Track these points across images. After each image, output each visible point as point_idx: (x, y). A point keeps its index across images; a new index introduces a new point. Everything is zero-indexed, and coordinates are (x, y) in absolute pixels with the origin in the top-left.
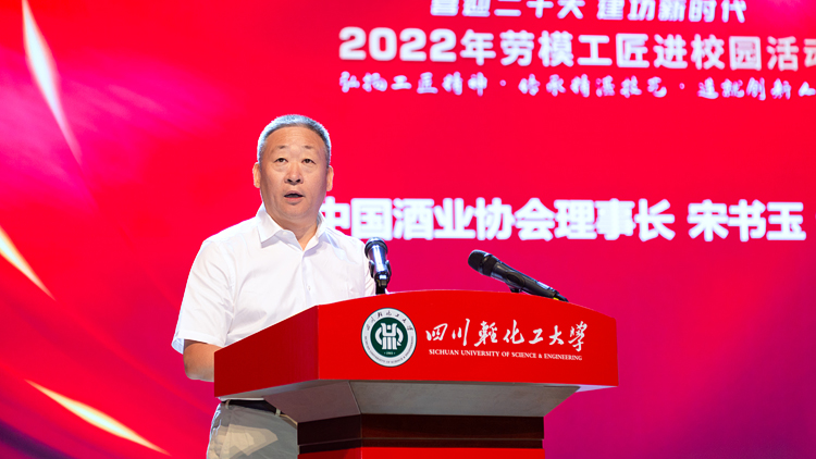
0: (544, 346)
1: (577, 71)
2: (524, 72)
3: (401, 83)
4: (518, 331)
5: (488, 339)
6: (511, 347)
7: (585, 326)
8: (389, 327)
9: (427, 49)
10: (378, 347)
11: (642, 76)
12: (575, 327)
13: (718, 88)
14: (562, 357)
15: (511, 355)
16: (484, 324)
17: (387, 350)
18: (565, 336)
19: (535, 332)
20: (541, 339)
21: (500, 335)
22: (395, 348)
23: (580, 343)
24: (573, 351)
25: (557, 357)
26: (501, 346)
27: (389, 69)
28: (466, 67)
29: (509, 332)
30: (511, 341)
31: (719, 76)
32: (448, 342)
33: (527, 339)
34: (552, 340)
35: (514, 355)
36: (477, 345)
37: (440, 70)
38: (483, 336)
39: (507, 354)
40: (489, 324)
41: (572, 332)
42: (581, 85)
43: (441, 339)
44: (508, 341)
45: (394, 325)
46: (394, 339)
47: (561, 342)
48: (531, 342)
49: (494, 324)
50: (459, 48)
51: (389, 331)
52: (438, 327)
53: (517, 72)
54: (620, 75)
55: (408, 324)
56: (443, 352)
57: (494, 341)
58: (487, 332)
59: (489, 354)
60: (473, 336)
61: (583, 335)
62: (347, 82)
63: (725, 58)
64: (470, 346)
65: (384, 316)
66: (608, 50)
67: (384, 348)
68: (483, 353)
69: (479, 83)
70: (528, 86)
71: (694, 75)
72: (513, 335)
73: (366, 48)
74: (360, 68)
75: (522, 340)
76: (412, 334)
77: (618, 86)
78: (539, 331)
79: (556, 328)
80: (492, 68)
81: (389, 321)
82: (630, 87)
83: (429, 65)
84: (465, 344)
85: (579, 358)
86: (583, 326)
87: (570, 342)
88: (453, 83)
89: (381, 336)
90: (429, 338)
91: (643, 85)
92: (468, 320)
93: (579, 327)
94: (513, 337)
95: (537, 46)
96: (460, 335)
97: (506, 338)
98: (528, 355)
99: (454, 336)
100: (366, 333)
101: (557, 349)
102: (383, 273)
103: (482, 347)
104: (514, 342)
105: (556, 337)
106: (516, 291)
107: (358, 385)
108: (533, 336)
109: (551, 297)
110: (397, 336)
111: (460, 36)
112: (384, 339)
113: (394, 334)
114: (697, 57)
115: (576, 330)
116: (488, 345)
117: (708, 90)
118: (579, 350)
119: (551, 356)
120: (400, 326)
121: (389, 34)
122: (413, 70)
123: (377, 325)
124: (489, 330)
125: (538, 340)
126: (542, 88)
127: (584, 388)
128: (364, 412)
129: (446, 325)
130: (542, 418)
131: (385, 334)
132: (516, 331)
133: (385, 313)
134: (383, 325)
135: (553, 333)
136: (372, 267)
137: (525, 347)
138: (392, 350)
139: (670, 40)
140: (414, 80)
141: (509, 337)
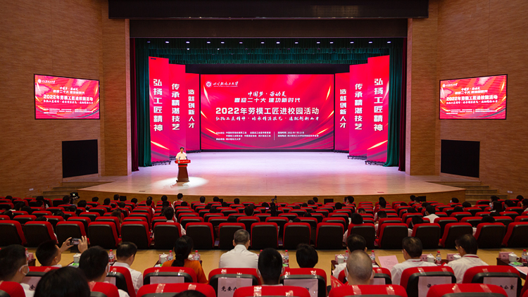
1: (264, 115)
2: (253, 116)
3: (228, 118)
9: (234, 110)
11: (277, 116)
13: (293, 119)
27: (226, 116)
28: (241, 115)
31: (293, 116)
37: (236, 116)
42: (265, 118)
50: (240, 111)
53: (252, 116)
54: (273, 116)
62: (217, 119)
63: (295, 112)
66: (270, 111)
69: (244, 118)
70: (254, 119)
71: (288, 116)
73: (221, 111)
74: (220, 116)
77: (272, 118)
80: (246, 115)
82: (275, 119)
83: (234, 115)
88: (239, 118)
91: (277, 118)
95: (256, 110)
111: (240, 109)
114: (289, 112)
117: (291, 119)
121: (226, 109)
122: (230, 116)
126: (257, 119)
139: (284, 109)
140: (231, 118)
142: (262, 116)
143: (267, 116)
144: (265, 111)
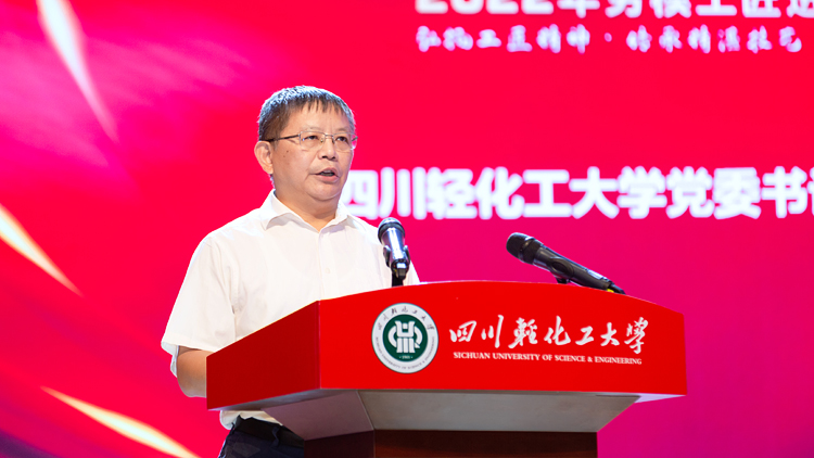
0: (595, 348)
1: (696, 21)
2: (633, 24)
3: (488, 39)
4: (562, 329)
5: (526, 339)
6: (553, 349)
7: (646, 323)
8: (405, 326)
10: (391, 350)
11: (773, 27)
12: (633, 324)
14: (617, 360)
15: (554, 358)
16: (520, 321)
17: (403, 354)
18: (621, 336)
19: (583, 330)
20: (592, 339)
21: (541, 334)
22: (412, 351)
23: (639, 344)
24: (630, 353)
25: (611, 360)
26: (542, 347)
27: (474, 23)
28: (565, 20)
29: (551, 331)
30: (553, 341)
32: (477, 344)
33: (573, 340)
34: (604, 340)
35: (558, 358)
36: (512, 346)
37: (534, 24)
38: (519, 335)
39: (549, 357)
40: (527, 321)
41: (630, 330)
42: (700, 38)
43: (468, 339)
44: (550, 342)
45: (412, 323)
46: (412, 340)
47: (616, 343)
48: (579, 343)
49: (533, 321)
51: (405, 331)
52: (464, 326)
53: (625, 24)
54: (745, 25)
55: (428, 321)
56: (471, 355)
57: (533, 341)
58: (525, 331)
59: (526, 357)
60: (508, 336)
61: (643, 334)
62: (426, 39)
64: (504, 348)
65: (399, 312)
67: (399, 350)
68: (520, 357)
69: (580, 37)
70: (638, 40)
72: (556, 334)
74: (439, 23)
75: (568, 340)
76: (433, 334)
77: (743, 38)
78: (588, 330)
79: (609, 325)
80: (595, 20)
81: (405, 319)
82: (758, 40)
83: (520, 18)
84: (497, 345)
85: (638, 361)
86: (643, 323)
87: (627, 342)
88: (549, 38)
89: (396, 337)
90: (454, 339)
91: (773, 37)
92: (501, 318)
93: (638, 324)
94: (556, 337)
96: (491, 335)
97: (548, 339)
98: (575, 358)
99: (484, 336)
100: (377, 334)
101: (610, 350)
102: (401, 261)
103: (518, 349)
104: (558, 343)
105: (609, 337)
106: (564, 281)
107: (370, 394)
108: (581, 336)
109: (604, 288)
110: (415, 337)
112: (399, 340)
113: (411, 334)
115: (634, 328)
116: (526, 347)
118: (638, 352)
119: (603, 360)
120: (419, 324)
123: (391, 324)
124: (527, 328)
125: (587, 340)
126: (655, 42)
127: (645, 397)
128: (378, 427)
129: (475, 323)
130: (595, 434)
131: (400, 334)
132: (559, 330)
133: (401, 308)
134: (398, 323)
135: (605, 332)
136: (388, 255)
137: (571, 349)
138: (408, 354)
140: (504, 35)
141: (551, 337)
143: (716, 25)
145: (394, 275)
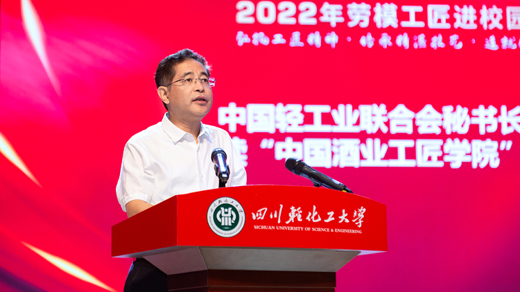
0: (335, 224)
1: (401, 30)
2: (364, 32)
3: (278, 39)
4: (316, 213)
5: (296, 219)
6: (311, 224)
7: (364, 210)
8: (226, 210)
9: (296, 16)
10: (218, 224)
11: (446, 34)
12: (357, 210)
13: (499, 42)
14: (348, 231)
15: (311, 229)
16: (292, 208)
17: (225, 226)
18: (350, 217)
19: (329, 214)
20: (333, 219)
21: (304, 216)
22: (230, 224)
23: (360, 222)
24: (355, 227)
25: (344, 231)
26: (305, 223)
27: (270, 30)
28: (324, 28)
29: (310, 214)
30: (311, 220)
31: (499, 34)
32: (267, 221)
33: (323, 219)
34: (341, 219)
35: (314, 229)
36: (287, 223)
37: (305, 30)
38: (292, 216)
39: (309, 229)
40: (296, 208)
41: (355, 214)
42: (403, 40)
43: (262, 218)
44: (309, 220)
45: (230, 209)
46: (230, 218)
47: (347, 221)
48: (326, 221)
49: (299, 208)
50: (318, 15)
51: (226, 213)
52: (260, 211)
53: (359, 31)
54: (430, 33)
55: (239, 208)
56: (264, 227)
57: (300, 220)
58: (295, 214)
59: (296, 229)
60: (285, 216)
61: (363, 216)
62: (242, 39)
63: (503, 21)
64: (283, 224)
65: (223, 202)
66: (422, 16)
67: (223, 224)
68: (292, 228)
69: (332, 39)
70: (367, 41)
71: (481, 33)
72: (313, 216)
73: (254, 15)
74: (250, 29)
75: (319, 219)
76: (242, 215)
77: (429, 41)
78: (331, 213)
79: (344, 211)
80: (342, 29)
81: (226, 206)
82: (437, 42)
83: (297, 27)
84: (279, 222)
85: (360, 232)
86: (363, 210)
87: (354, 221)
88: (314, 39)
89: (221, 216)
90: (254, 218)
91: (446, 40)
92: (282, 206)
93: (360, 210)
94: (313, 218)
95: (373, 14)
96: (275, 216)
97: (308, 218)
98: (324, 230)
99: (271, 217)
100: (210, 214)
101: (344, 225)
102: (224, 173)
103: (291, 224)
104: (314, 221)
105: (343, 217)
106: (318, 185)
107: (205, 249)
108: (327, 217)
109: (341, 190)
110: (232, 216)
111: (319, 6)
112: (223, 218)
113: (229, 215)
114: (484, 21)
115: (358, 213)
116: (296, 223)
117: (491, 44)
118: (360, 226)
119: (339, 230)
120: (234, 209)
121: (271, 6)
122: (287, 31)
123: (218, 209)
124: (296, 212)
125: (330, 219)
126: (376, 42)
127: (364, 252)
128: (210, 268)
129: (266, 209)
130: (335, 273)
131: (223, 215)
132: (315, 213)
133: (224, 200)
135: (341, 215)
137: (321, 224)
138: (228, 226)
139: (465, 9)
140: (288, 37)
141: (310, 217)
142: (393, 32)
143: (413, 33)
144: (403, 16)
145: (220, 181)
